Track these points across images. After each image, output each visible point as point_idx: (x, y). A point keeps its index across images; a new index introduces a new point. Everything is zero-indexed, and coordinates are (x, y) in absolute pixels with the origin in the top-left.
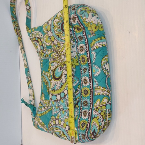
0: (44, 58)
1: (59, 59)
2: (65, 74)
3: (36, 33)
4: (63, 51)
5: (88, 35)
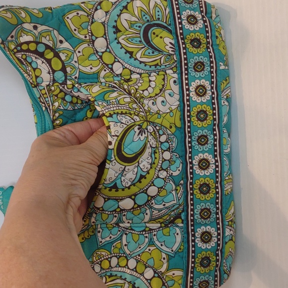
1: (135, 106)
2: (151, 147)
4: (147, 90)
5: (220, 63)
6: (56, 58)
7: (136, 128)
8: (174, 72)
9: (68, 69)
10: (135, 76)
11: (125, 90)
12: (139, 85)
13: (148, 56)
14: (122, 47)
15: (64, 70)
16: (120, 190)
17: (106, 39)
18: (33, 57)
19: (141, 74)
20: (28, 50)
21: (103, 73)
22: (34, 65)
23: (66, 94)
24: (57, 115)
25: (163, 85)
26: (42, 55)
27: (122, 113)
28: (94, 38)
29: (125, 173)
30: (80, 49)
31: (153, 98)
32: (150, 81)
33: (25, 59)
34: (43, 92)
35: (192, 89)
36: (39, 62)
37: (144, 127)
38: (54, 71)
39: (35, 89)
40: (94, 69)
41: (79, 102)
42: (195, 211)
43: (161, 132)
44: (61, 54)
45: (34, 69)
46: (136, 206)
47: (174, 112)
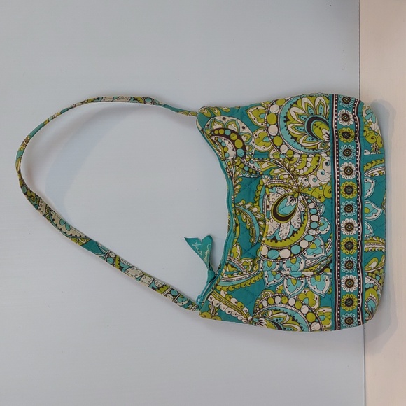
0: (247, 176)
1: (291, 181)
3: (227, 120)
6: (239, 140)
7: (289, 198)
8: (328, 156)
9: (247, 148)
10: (296, 156)
11: (286, 168)
12: (298, 164)
13: (309, 142)
14: (289, 134)
15: (244, 148)
16: (279, 242)
17: (277, 126)
18: (222, 139)
19: (301, 155)
20: (219, 134)
21: (272, 152)
22: (223, 145)
23: (245, 165)
24: (238, 181)
25: (317, 166)
26: (228, 137)
27: (280, 186)
28: (268, 125)
29: (281, 229)
30: (257, 133)
31: (306, 176)
32: (307, 161)
33: (217, 141)
34: (229, 164)
35: (342, 168)
36: (227, 142)
37: (296, 196)
38: (237, 149)
39: (223, 162)
40: (266, 149)
41: (254, 172)
42: (342, 263)
43: (309, 201)
44: (243, 137)
45: (223, 147)
46: (292, 255)
47: (324, 186)
